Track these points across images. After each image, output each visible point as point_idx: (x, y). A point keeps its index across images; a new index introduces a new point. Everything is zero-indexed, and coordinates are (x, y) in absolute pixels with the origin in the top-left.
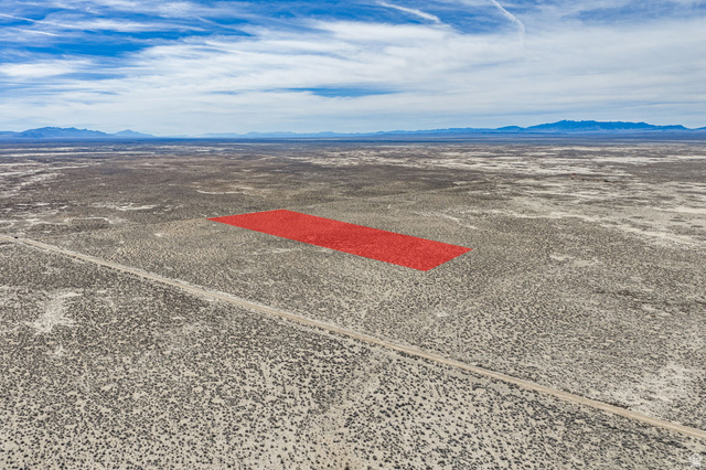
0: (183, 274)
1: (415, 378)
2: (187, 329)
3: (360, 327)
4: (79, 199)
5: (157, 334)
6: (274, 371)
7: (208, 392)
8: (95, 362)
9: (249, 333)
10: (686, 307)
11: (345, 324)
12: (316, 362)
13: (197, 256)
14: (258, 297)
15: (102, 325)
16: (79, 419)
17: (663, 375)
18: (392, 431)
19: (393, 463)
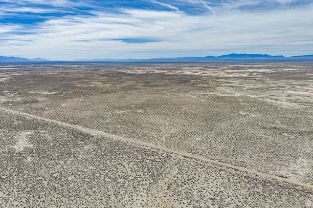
0: (78, 123)
1: (193, 167)
2: (86, 148)
3: (164, 146)
4: (22, 89)
5: (73, 150)
6: (130, 165)
7: (102, 176)
8: (47, 164)
9: (115, 149)
10: (301, 134)
11: (157, 144)
12: (148, 161)
13: (83, 114)
14: (115, 133)
15: (46, 146)
16: (46, 190)
17: (298, 163)
18: (188, 191)
19: (192, 205)
